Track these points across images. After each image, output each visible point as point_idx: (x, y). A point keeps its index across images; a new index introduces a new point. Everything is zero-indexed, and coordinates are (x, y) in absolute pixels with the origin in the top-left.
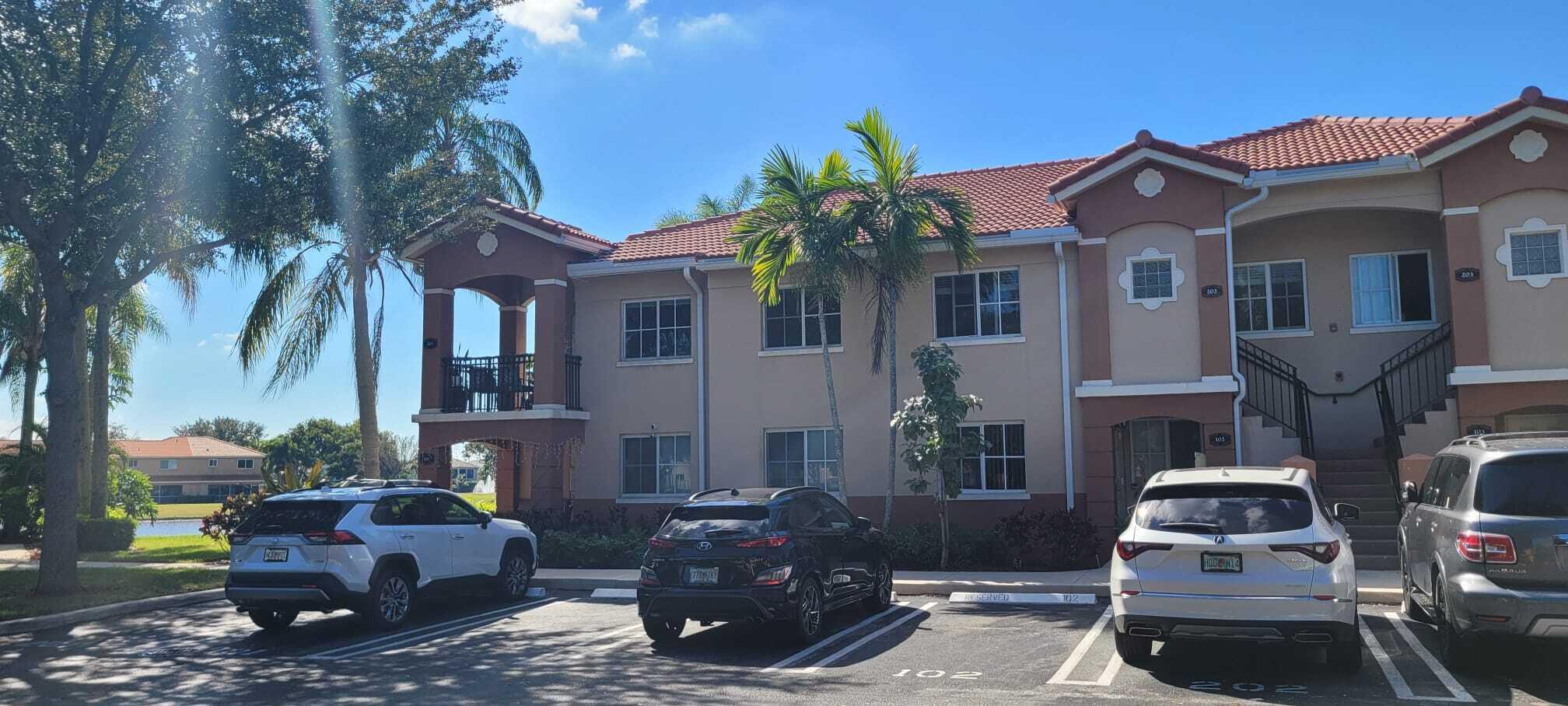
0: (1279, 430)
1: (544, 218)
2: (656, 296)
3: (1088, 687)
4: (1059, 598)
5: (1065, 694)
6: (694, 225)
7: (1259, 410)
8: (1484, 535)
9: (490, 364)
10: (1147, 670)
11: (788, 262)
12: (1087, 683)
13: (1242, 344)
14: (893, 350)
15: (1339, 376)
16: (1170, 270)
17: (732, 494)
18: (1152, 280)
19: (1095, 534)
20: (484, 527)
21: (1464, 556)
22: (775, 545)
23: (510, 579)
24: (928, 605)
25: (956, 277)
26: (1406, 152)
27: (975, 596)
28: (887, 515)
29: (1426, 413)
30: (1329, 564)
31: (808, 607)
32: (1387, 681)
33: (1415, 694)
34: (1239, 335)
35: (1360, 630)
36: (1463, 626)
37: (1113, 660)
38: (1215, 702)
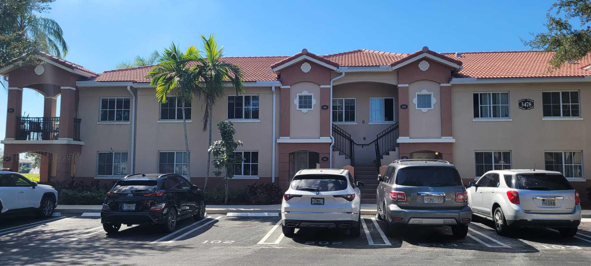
0: (344, 156)
1: (66, 61)
2: (116, 96)
3: (271, 245)
4: (266, 214)
5: (263, 247)
6: (133, 69)
7: (338, 149)
8: (398, 192)
9: (39, 120)
10: (292, 238)
11: (171, 87)
12: (271, 243)
13: (334, 126)
14: (211, 122)
15: (364, 138)
16: (311, 99)
17: (142, 176)
18: (305, 102)
19: (281, 192)
20: (34, 188)
21: (392, 199)
22: (159, 195)
23: (45, 209)
24: (218, 217)
25: (236, 96)
26: (388, 64)
27: (236, 214)
28: (205, 184)
29: (390, 152)
30: (351, 202)
31: (171, 219)
32: (367, 240)
33: (374, 243)
34: (333, 123)
35: (361, 223)
36: (390, 221)
37: (281, 235)
38: (312, 248)
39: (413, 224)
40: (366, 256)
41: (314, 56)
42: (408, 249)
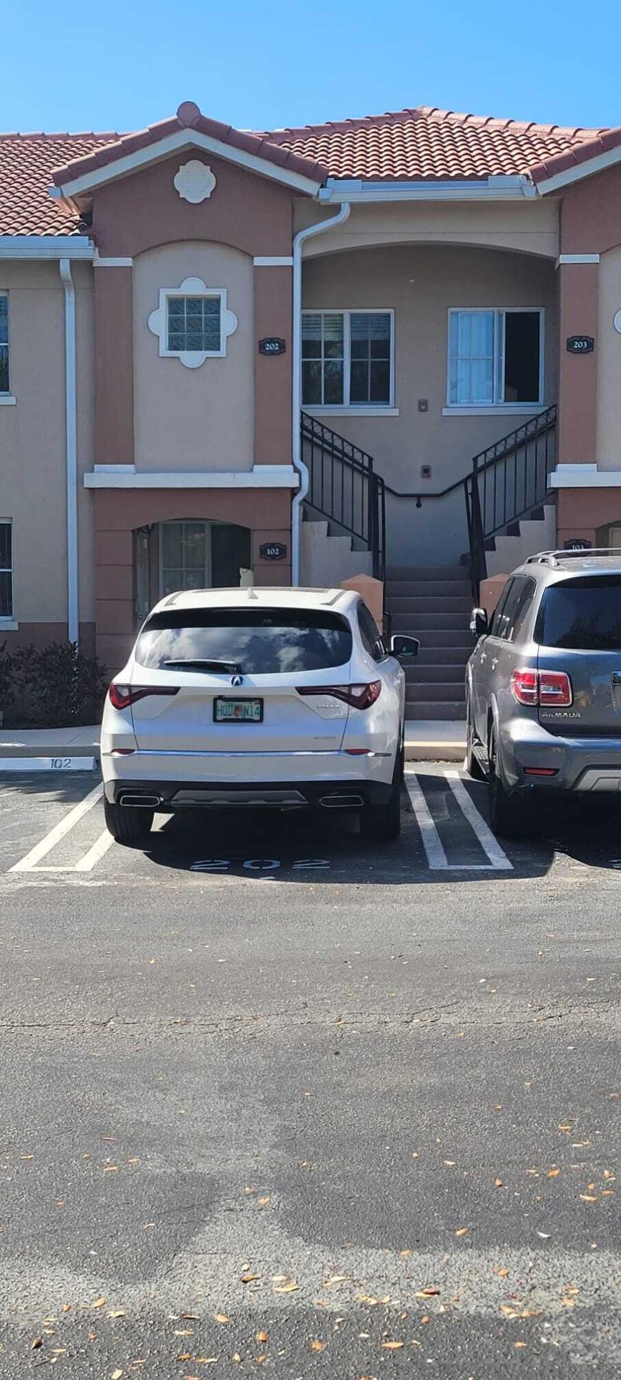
0: (346, 540)
3: (61, 874)
4: (45, 763)
5: (30, 884)
7: (325, 514)
8: (542, 672)
10: (141, 849)
12: (61, 869)
13: (307, 423)
15: (427, 472)
16: (218, 312)
18: (194, 325)
19: (102, 678)
21: (518, 700)
26: (522, 172)
29: (521, 523)
30: (366, 710)
32: (424, 850)
33: (449, 864)
34: (304, 411)
35: (406, 792)
36: (511, 782)
37: (101, 839)
38: (218, 883)
39: (593, 789)
40: (417, 908)
41: (225, 134)
42: (571, 880)
